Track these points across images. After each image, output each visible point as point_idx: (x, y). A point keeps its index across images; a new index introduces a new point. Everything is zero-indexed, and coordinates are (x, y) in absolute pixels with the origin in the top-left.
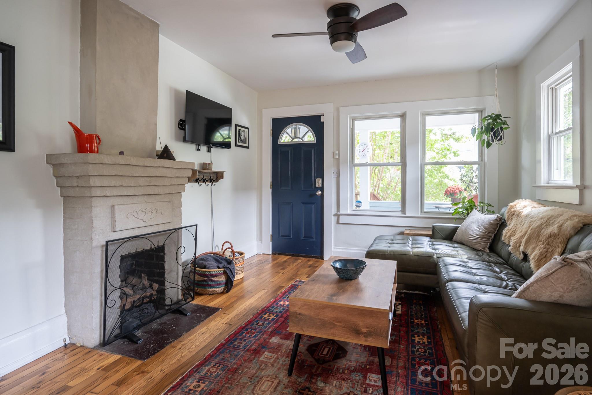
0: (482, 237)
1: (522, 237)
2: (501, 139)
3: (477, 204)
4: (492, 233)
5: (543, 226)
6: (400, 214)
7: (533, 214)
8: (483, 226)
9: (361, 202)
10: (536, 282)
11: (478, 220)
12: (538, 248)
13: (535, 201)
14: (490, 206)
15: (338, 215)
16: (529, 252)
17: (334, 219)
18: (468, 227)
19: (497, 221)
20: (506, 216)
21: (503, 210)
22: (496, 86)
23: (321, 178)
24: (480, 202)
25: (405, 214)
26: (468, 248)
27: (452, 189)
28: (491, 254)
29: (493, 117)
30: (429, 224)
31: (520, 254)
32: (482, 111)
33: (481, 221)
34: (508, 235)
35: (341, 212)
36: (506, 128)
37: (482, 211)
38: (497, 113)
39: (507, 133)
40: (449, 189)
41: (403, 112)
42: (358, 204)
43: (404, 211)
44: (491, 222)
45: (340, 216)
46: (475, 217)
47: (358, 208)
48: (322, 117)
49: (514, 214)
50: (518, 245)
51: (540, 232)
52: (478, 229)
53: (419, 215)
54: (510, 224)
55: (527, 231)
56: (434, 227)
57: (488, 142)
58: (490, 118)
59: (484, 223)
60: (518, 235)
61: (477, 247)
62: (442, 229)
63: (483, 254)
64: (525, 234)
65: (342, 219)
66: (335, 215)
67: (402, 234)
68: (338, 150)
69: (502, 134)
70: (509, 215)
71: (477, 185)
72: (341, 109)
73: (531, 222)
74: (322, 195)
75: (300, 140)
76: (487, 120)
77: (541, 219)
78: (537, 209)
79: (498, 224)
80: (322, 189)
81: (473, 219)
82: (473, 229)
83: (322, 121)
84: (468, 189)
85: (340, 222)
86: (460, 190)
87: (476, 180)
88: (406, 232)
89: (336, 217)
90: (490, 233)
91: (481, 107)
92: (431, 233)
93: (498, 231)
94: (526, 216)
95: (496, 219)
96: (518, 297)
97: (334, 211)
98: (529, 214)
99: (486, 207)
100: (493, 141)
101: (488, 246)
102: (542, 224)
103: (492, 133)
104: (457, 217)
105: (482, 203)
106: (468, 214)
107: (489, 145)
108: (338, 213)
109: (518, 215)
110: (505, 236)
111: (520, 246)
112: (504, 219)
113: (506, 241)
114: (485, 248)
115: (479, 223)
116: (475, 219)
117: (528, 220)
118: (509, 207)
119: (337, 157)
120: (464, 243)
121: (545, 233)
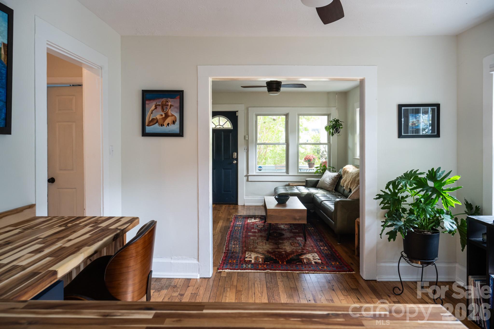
0: (332, 184)
1: (349, 182)
2: (339, 133)
3: (327, 167)
4: (336, 182)
5: (356, 177)
6: (285, 174)
7: (353, 172)
8: (331, 178)
9: (261, 167)
10: (353, 193)
11: (329, 176)
12: (355, 186)
13: (354, 166)
14: (334, 168)
15: (247, 176)
16: (351, 188)
17: (245, 179)
18: (325, 179)
19: (338, 176)
20: (342, 173)
21: (340, 170)
22: (337, 104)
23: (236, 152)
24: (329, 166)
25: (288, 174)
26: (325, 190)
27: (309, 157)
28: (336, 192)
29: (335, 120)
30: (303, 179)
31: (348, 189)
32: (329, 115)
33: (331, 176)
34: (343, 182)
35: (250, 174)
36: (342, 128)
37: (330, 171)
38: (337, 119)
39: (341, 130)
40: (307, 157)
41: (287, 113)
42: (260, 169)
43: (287, 172)
44: (335, 177)
45: (249, 177)
46: (327, 174)
47: (260, 171)
48: (237, 112)
49: (346, 172)
50: (347, 186)
51: (355, 179)
52: (329, 180)
53: (296, 174)
54: (344, 177)
55: (351, 179)
56: (307, 181)
57: (332, 133)
58: (334, 121)
59: (332, 177)
60: (347, 182)
61: (329, 189)
62: (311, 181)
63: (332, 192)
64: (350, 181)
65: (250, 179)
66: (245, 176)
67: (289, 185)
68: (248, 135)
69: (339, 130)
70: (343, 173)
71: (327, 156)
72: (250, 108)
73: (352, 175)
74: (237, 164)
75: (222, 127)
76: (332, 122)
77: (356, 174)
78: (354, 170)
79: (338, 177)
80: (237, 159)
81: (327, 175)
82: (327, 181)
83: (237, 115)
84: (321, 158)
85: (249, 180)
86: (314, 157)
87: (325, 153)
88: (291, 184)
89: (246, 177)
90: (334, 182)
91: (329, 113)
92: (305, 184)
93: (338, 181)
94: (351, 173)
95: (338, 175)
96: (349, 199)
97: (245, 173)
98: (351, 172)
99: (331, 169)
100: (335, 133)
101: (334, 189)
102: (356, 176)
103: (335, 129)
104: (318, 175)
105: (330, 167)
106: (323, 173)
107: (333, 135)
108: (248, 175)
109: (347, 172)
110: (342, 183)
111: (348, 186)
112: (341, 175)
113: (343, 185)
114: (333, 189)
115: (329, 177)
116: (328, 175)
117: (351, 175)
118: (343, 169)
119: (247, 139)
120: (323, 188)
121: (357, 180)
